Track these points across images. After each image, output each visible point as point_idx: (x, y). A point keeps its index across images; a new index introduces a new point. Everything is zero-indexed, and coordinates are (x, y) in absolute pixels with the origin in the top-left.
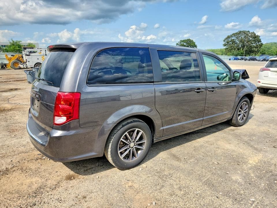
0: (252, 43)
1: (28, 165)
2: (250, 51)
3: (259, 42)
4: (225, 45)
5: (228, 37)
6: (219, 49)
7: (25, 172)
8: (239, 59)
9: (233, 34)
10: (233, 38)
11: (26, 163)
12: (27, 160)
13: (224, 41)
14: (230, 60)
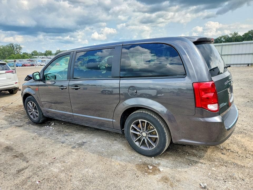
1: (239, 150)
7: (243, 146)
11: (240, 152)
12: (238, 155)
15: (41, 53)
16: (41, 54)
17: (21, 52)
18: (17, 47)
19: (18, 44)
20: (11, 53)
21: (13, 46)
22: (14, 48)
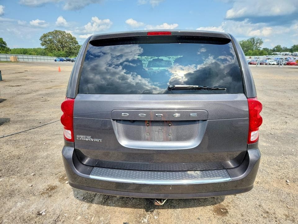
0: (70, 45)
2: (70, 53)
3: (76, 44)
4: (43, 45)
5: (45, 36)
6: (31, 49)
8: (64, 61)
9: (49, 33)
10: (50, 37)
13: (41, 39)
14: (56, 61)
15: (286, 48)
16: (286, 50)
17: (261, 48)
18: (258, 42)
19: (261, 38)
20: (249, 49)
21: (254, 41)
22: (254, 43)
